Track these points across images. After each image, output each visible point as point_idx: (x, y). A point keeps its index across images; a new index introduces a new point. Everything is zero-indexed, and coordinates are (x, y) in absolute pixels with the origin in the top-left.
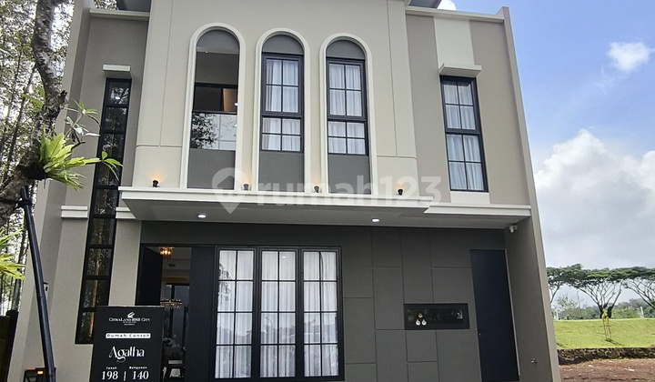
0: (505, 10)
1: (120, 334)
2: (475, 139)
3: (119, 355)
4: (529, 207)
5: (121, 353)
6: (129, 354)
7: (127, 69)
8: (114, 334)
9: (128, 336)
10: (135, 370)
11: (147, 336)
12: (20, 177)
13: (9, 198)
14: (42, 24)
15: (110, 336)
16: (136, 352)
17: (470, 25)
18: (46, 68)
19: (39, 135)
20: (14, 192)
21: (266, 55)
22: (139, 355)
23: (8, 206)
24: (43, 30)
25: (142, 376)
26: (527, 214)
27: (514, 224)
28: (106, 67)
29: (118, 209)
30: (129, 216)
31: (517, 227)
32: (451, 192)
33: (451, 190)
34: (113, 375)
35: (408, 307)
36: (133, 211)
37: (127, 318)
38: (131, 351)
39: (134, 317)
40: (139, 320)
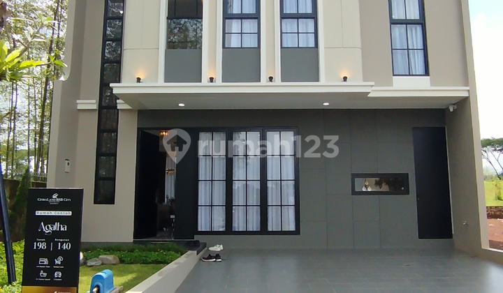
1: (47, 212)
2: (419, 28)
4: (468, 88)
5: (48, 228)
8: (42, 212)
9: (53, 213)
11: (69, 213)
15: (39, 213)
16: (60, 227)
22: (62, 229)
25: (65, 247)
26: (466, 94)
27: (454, 104)
29: (118, 101)
30: (127, 107)
31: (455, 106)
32: (394, 77)
33: (394, 75)
34: (42, 246)
35: (355, 176)
36: (126, 102)
37: (52, 198)
38: (56, 227)
39: (58, 197)
40: (62, 200)
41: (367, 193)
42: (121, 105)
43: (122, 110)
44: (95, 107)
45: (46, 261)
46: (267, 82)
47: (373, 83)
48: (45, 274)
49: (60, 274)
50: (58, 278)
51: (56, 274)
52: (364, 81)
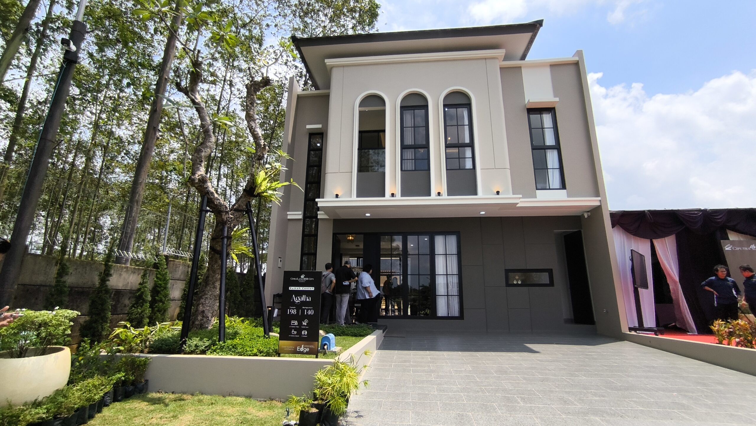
0: (579, 53)
1: (297, 288)
2: (555, 152)
3: (297, 300)
4: (599, 199)
5: (298, 299)
6: (303, 299)
7: (320, 126)
8: (294, 287)
9: (301, 288)
10: (306, 309)
11: (312, 289)
12: (245, 196)
13: (240, 209)
14: (250, 105)
15: (292, 288)
16: (306, 298)
17: (550, 68)
18: (254, 131)
19: (253, 171)
20: (242, 205)
21: (403, 108)
22: (308, 300)
23: (240, 213)
24: (251, 108)
25: (310, 312)
26: (598, 204)
27: (588, 212)
28: (308, 127)
29: (318, 212)
30: (326, 217)
31: (589, 213)
32: (537, 191)
33: (537, 189)
34: (294, 312)
35: (507, 271)
36: (326, 213)
37: (300, 278)
38: (304, 298)
39: (305, 277)
40: (307, 279)
41: (517, 285)
42: (321, 215)
43: (321, 219)
44: (301, 217)
45: (296, 323)
46: (436, 196)
47: (521, 196)
48: (296, 332)
49: (306, 332)
50: (304, 335)
51: (303, 332)
52: (513, 194)
